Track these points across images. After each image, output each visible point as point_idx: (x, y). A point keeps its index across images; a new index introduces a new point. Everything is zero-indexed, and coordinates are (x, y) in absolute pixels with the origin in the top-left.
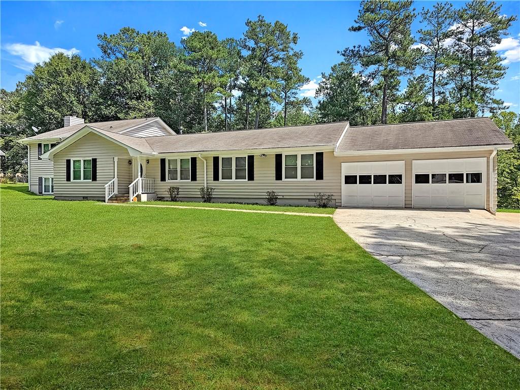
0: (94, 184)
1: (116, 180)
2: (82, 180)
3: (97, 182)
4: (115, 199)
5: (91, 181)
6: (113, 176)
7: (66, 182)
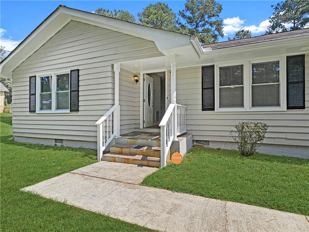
0: (74, 116)
1: (116, 109)
2: (54, 110)
3: (80, 113)
4: (118, 150)
5: (68, 111)
6: (110, 102)
7: (29, 114)
